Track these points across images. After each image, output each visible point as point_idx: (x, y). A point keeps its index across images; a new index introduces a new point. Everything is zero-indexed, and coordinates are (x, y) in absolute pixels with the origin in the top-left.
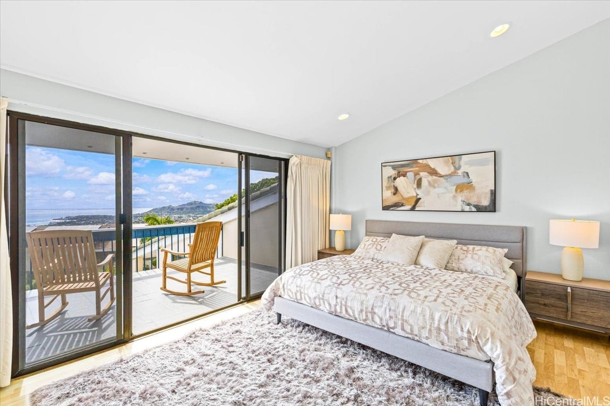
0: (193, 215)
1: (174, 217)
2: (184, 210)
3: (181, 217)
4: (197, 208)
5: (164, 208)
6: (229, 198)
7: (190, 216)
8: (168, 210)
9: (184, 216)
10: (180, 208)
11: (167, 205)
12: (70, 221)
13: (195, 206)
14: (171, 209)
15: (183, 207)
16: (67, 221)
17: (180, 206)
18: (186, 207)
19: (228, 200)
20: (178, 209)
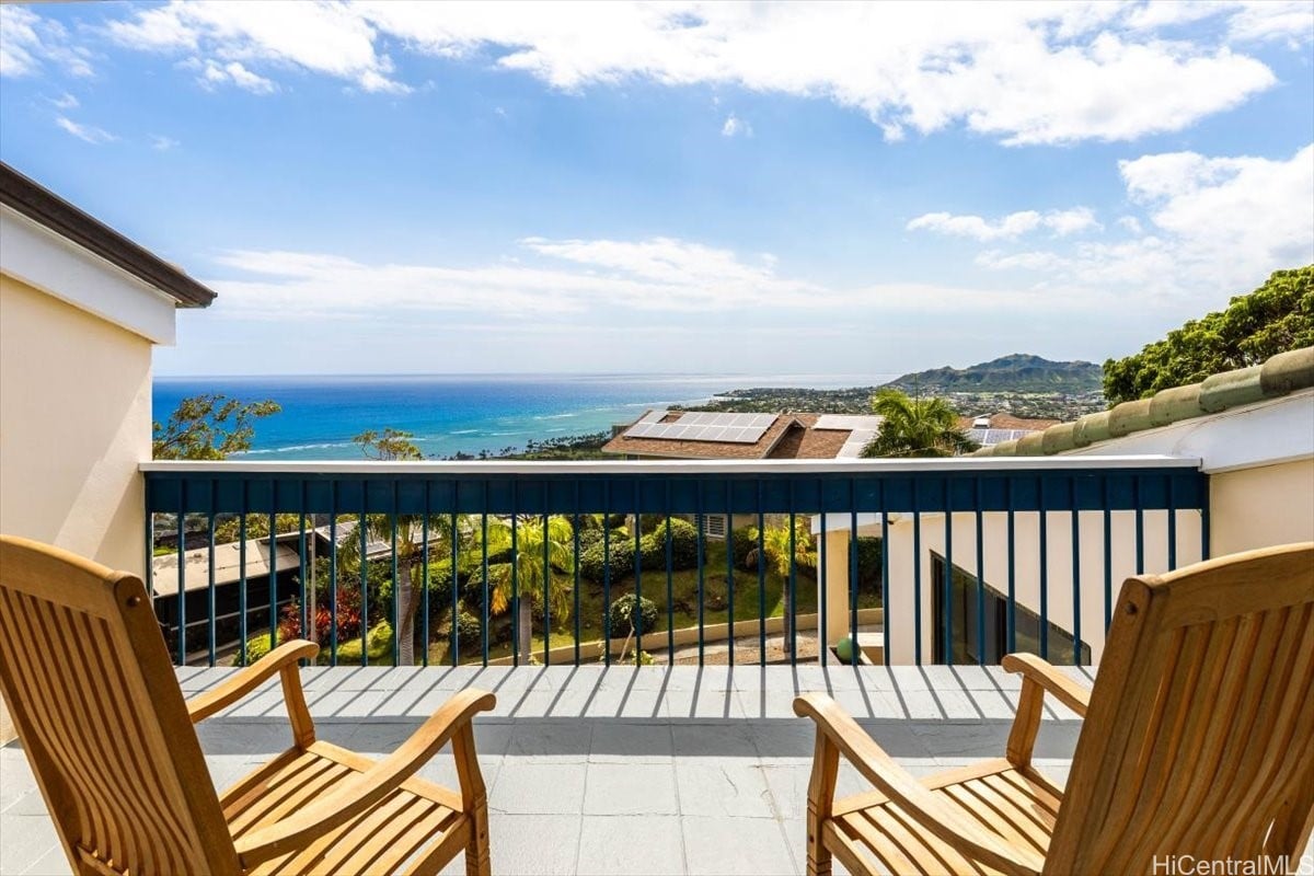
0: (1012, 395)
1: (959, 398)
2: (986, 379)
3: (977, 400)
4: (1024, 375)
5: (930, 374)
6: (1165, 339)
7: (1001, 398)
8: (942, 380)
9: (984, 395)
10: (974, 374)
11: (938, 366)
12: (740, 399)
13: (1018, 369)
14: (948, 378)
15: (983, 370)
16: (736, 399)
17: (973, 368)
18: (991, 370)
19: (1160, 344)
20: (968, 377)
